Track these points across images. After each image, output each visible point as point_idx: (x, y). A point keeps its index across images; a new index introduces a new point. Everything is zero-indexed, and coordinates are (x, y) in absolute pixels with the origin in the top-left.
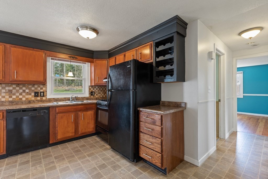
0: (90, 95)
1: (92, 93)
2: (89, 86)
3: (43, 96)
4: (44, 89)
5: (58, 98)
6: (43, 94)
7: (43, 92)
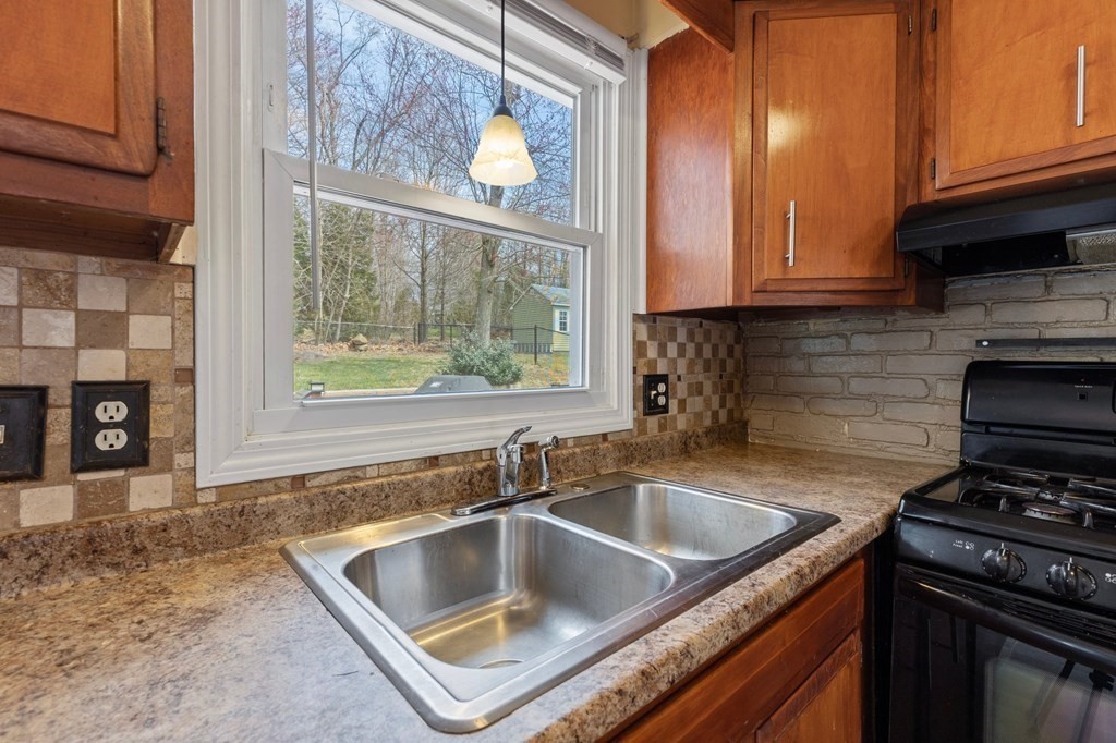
0: (640, 405)
1: (651, 392)
2: (637, 317)
3: (137, 457)
4: (147, 331)
5: (355, 473)
6: (138, 424)
7: (136, 394)
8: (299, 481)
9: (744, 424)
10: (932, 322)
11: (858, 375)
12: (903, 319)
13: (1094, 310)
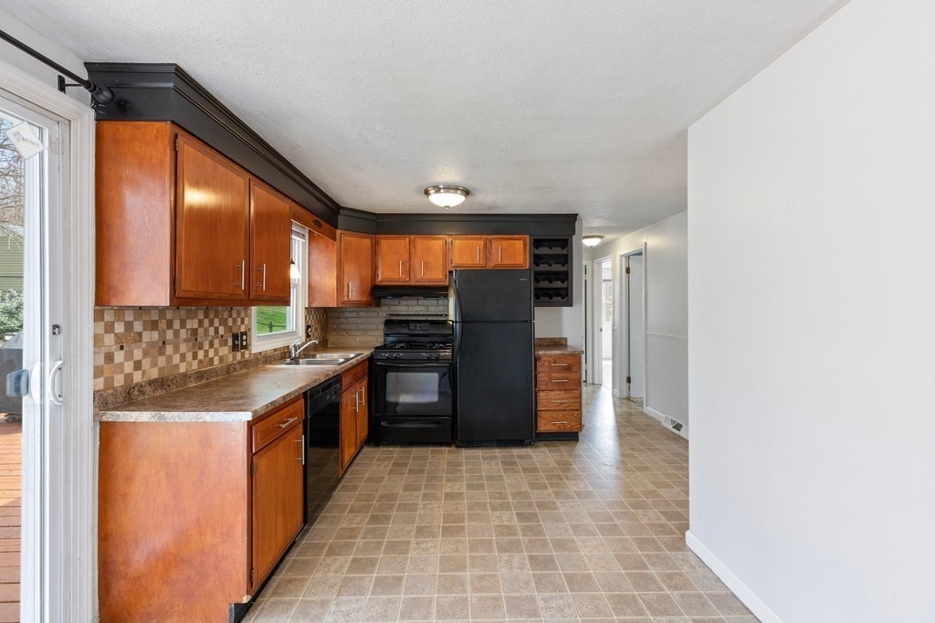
0: (306, 335)
1: (308, 331)
2: (306, 309)
3: (245, 347)
4: (246, 321)
6: (246, 340)
7: (246, 334)
8: (260, 353)
9: (327, 340)
10: (378, 309)
11: (361, 323)
12: (372, 309)
13: (405, 308)
